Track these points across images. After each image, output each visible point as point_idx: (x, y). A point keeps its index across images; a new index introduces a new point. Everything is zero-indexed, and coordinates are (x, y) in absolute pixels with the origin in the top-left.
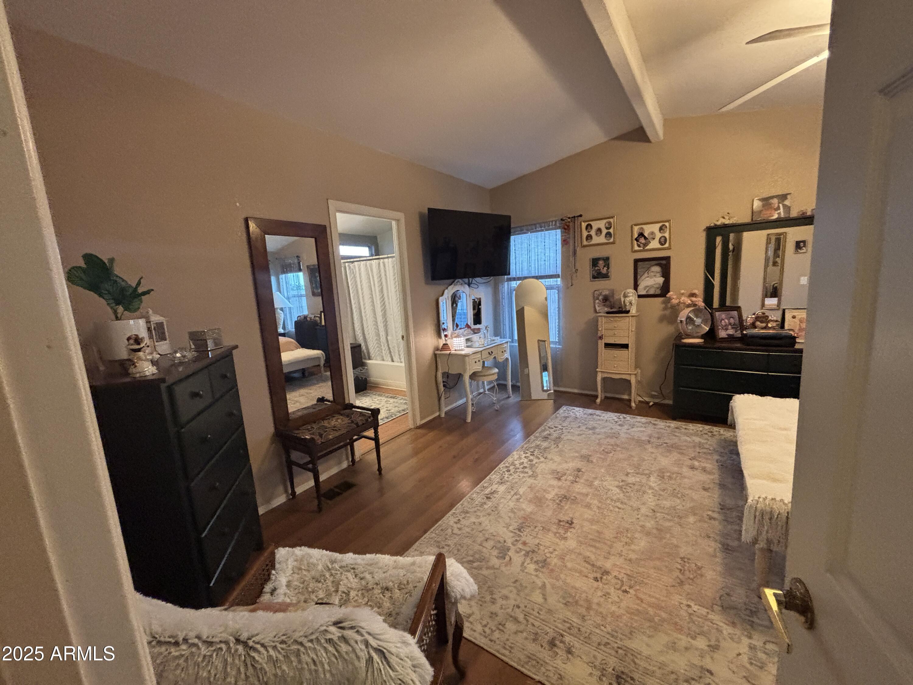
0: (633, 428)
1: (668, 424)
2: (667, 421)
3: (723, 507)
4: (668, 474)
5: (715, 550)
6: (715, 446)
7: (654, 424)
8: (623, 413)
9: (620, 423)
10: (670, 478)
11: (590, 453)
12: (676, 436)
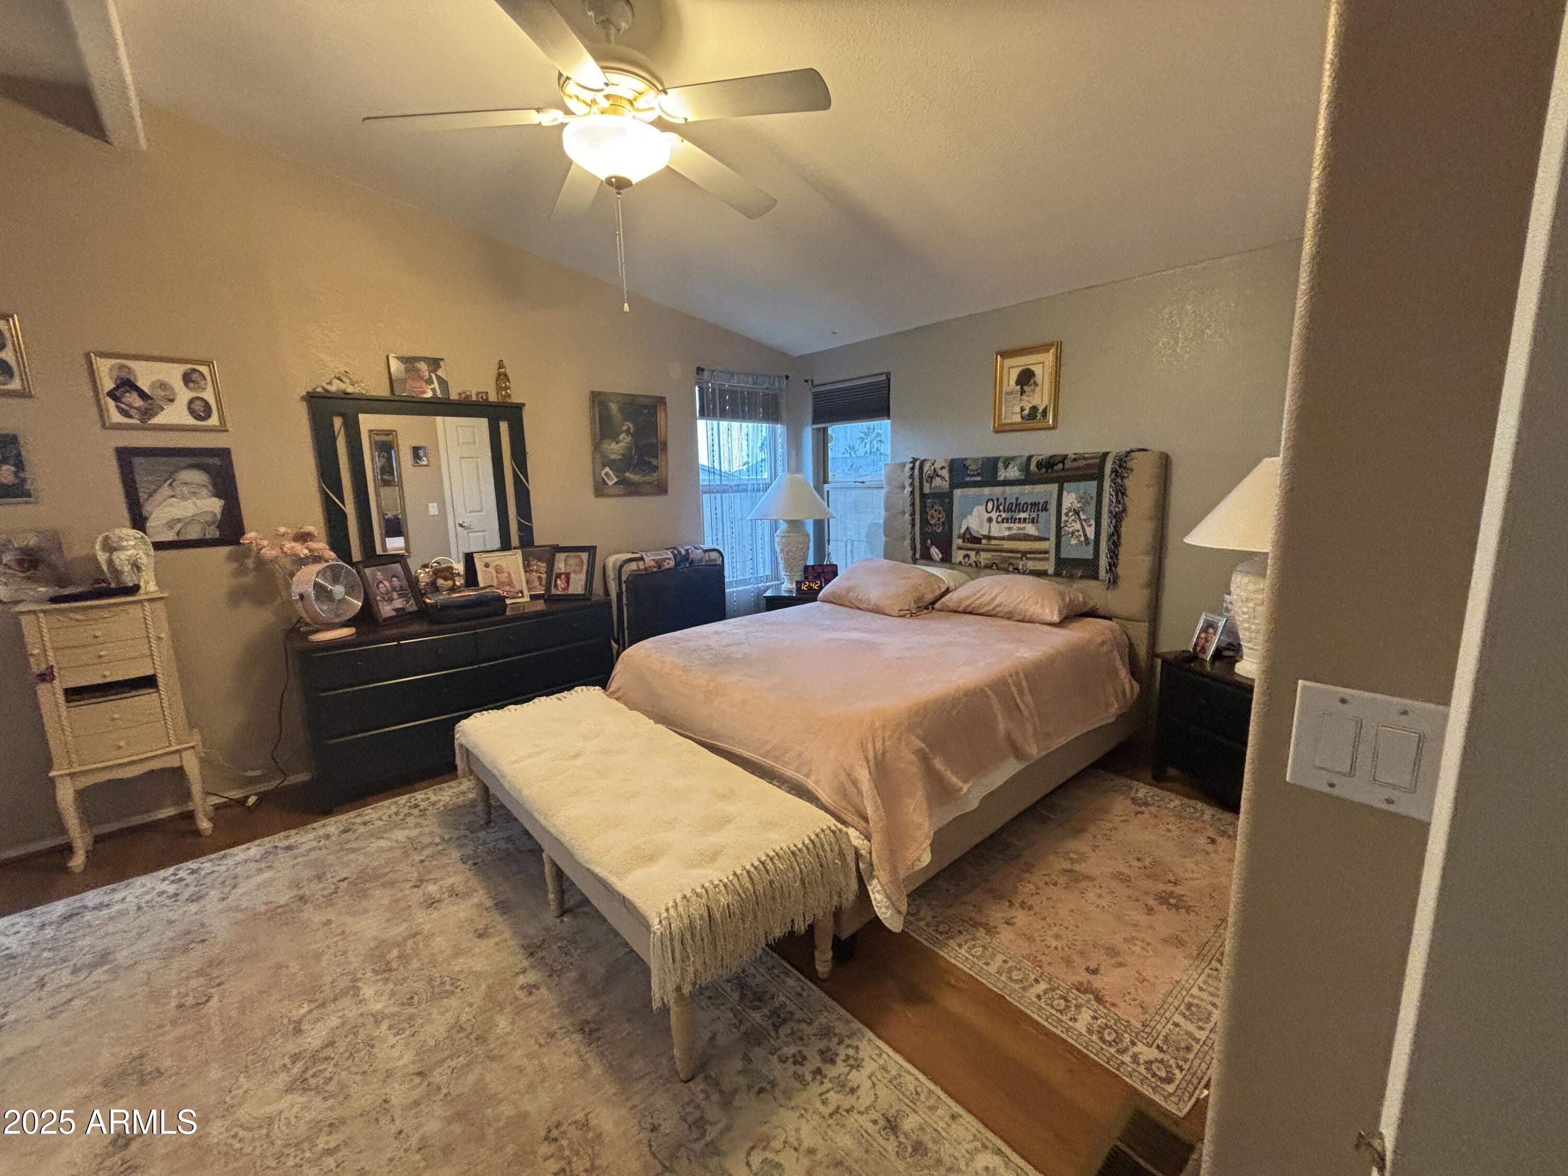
0: (235, 887)
1: (321, 832)
2: (315, 825)
3: (531, 950)
4: (395, 952)
5: (577, 1051)
6: (438, 831)
7: (289, 848)
8: (186, 860)
9: (187, 894)
10: (403, 958)
11: (135, 1051)
12: (354, 851)
